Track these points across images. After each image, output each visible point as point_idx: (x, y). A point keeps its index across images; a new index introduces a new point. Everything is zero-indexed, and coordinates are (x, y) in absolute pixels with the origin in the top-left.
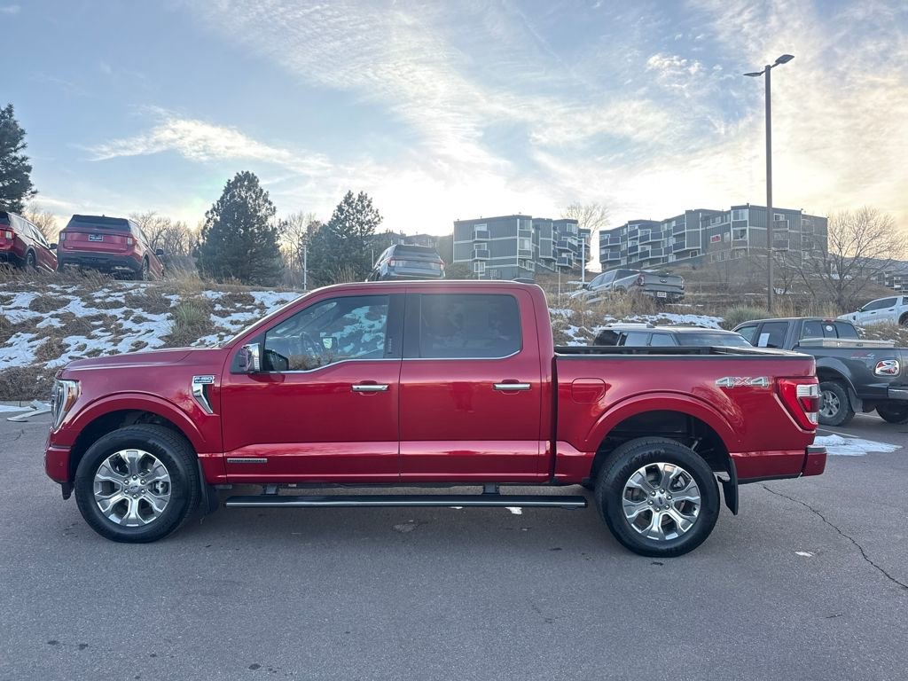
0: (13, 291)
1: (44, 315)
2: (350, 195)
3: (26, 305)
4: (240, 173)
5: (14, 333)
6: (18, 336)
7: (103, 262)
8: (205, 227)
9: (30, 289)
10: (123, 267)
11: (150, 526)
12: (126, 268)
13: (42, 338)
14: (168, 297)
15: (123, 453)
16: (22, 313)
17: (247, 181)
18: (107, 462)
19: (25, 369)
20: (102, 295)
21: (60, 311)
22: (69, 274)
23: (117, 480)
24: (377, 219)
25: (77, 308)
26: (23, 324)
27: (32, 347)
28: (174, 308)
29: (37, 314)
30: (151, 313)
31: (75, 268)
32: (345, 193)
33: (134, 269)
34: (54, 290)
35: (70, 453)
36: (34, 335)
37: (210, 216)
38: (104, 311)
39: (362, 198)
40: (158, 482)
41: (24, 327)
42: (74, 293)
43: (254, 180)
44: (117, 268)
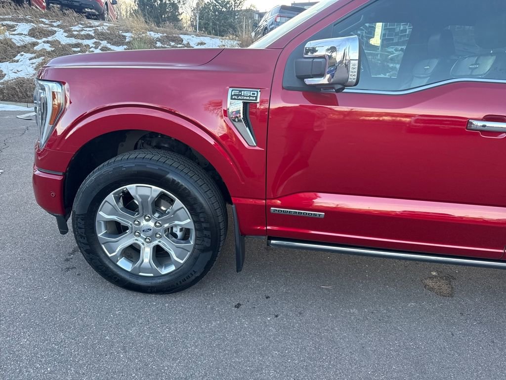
0: (15, 21)
1: (38, 41)
3: (26, 33)
5: (19, 53)
6: (22, 55)
7: (77, 4)
9: (27, 21)
10: (91, 9)
11: (166, 279)
12: (93, 11)
13: (38, 57)
14: (124, 34)
15: (132, 188)
16: (23, 38)
18: (111, 197)
19: (28, 80)
20: (78, 29)
21: (50, 39)
22: (54, 12)
23: (125, 220)
25: (61, 37)
26: (25, 46)
27: (32, 64)
28: (129, 42)
29: (34, 40)
30: (113, 44)
31: (58, 7)
33: (98, 11)
34: (45, 24)
35: (63, 181)
36: (33, 55)
38: (80, 41)
40: (176, 226)
41: (26, 48)
42: (58, 26)
44: (86, 10)
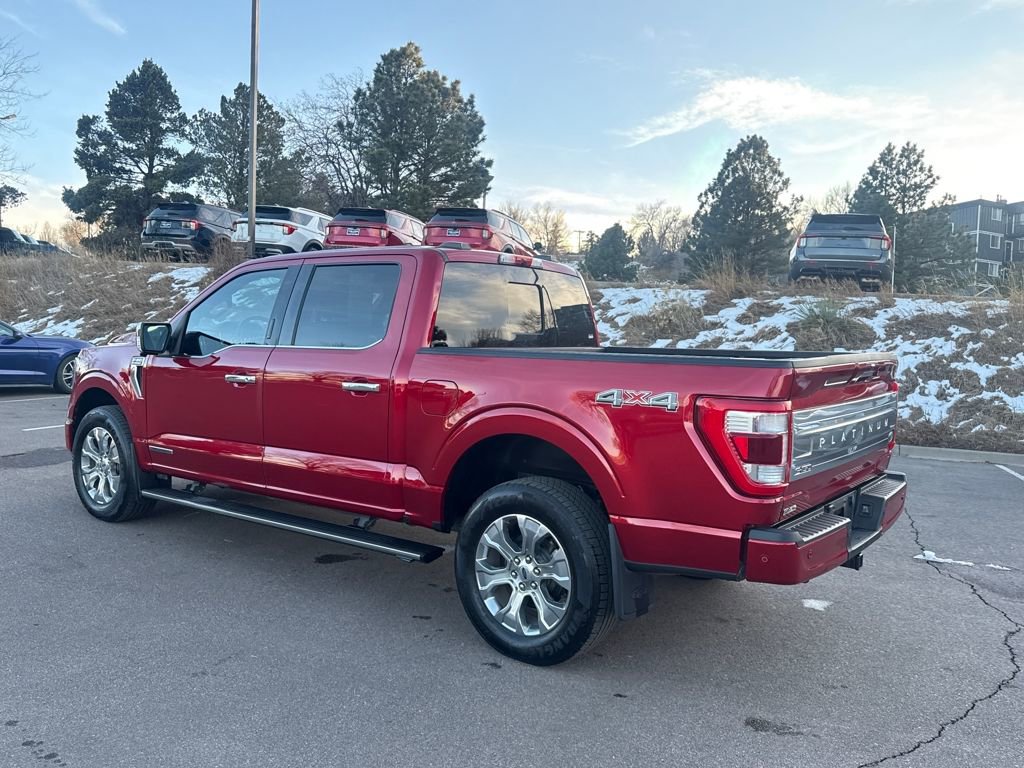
2: (889, 150)
4: (745, 139)
8: (698, 214)
15: (96, 431)
17: (754, 146)
23: (94, 456)
24: (931, 180)
32: (882, 148)
37: (704, 199)
39: (907, 151)
43: (762, 146)
